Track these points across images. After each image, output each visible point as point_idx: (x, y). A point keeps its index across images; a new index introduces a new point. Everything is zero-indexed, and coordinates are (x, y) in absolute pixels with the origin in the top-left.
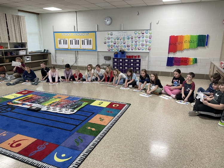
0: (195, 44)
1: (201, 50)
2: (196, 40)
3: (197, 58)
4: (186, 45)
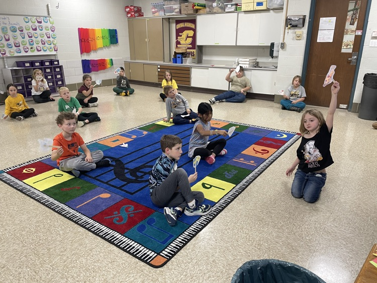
0: (108, 41)
1: (113, 48)
2: (107, 35)
4: (100, 43)
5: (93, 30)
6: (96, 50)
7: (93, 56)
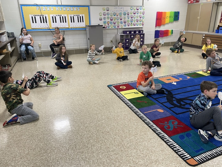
0: (172, 19)
1: (175, 23)
2: (173, 15)
3: (173, 30)
4: (167, 20)
5: (165, 13)
6: (164, 24)
7: (162, 28)
